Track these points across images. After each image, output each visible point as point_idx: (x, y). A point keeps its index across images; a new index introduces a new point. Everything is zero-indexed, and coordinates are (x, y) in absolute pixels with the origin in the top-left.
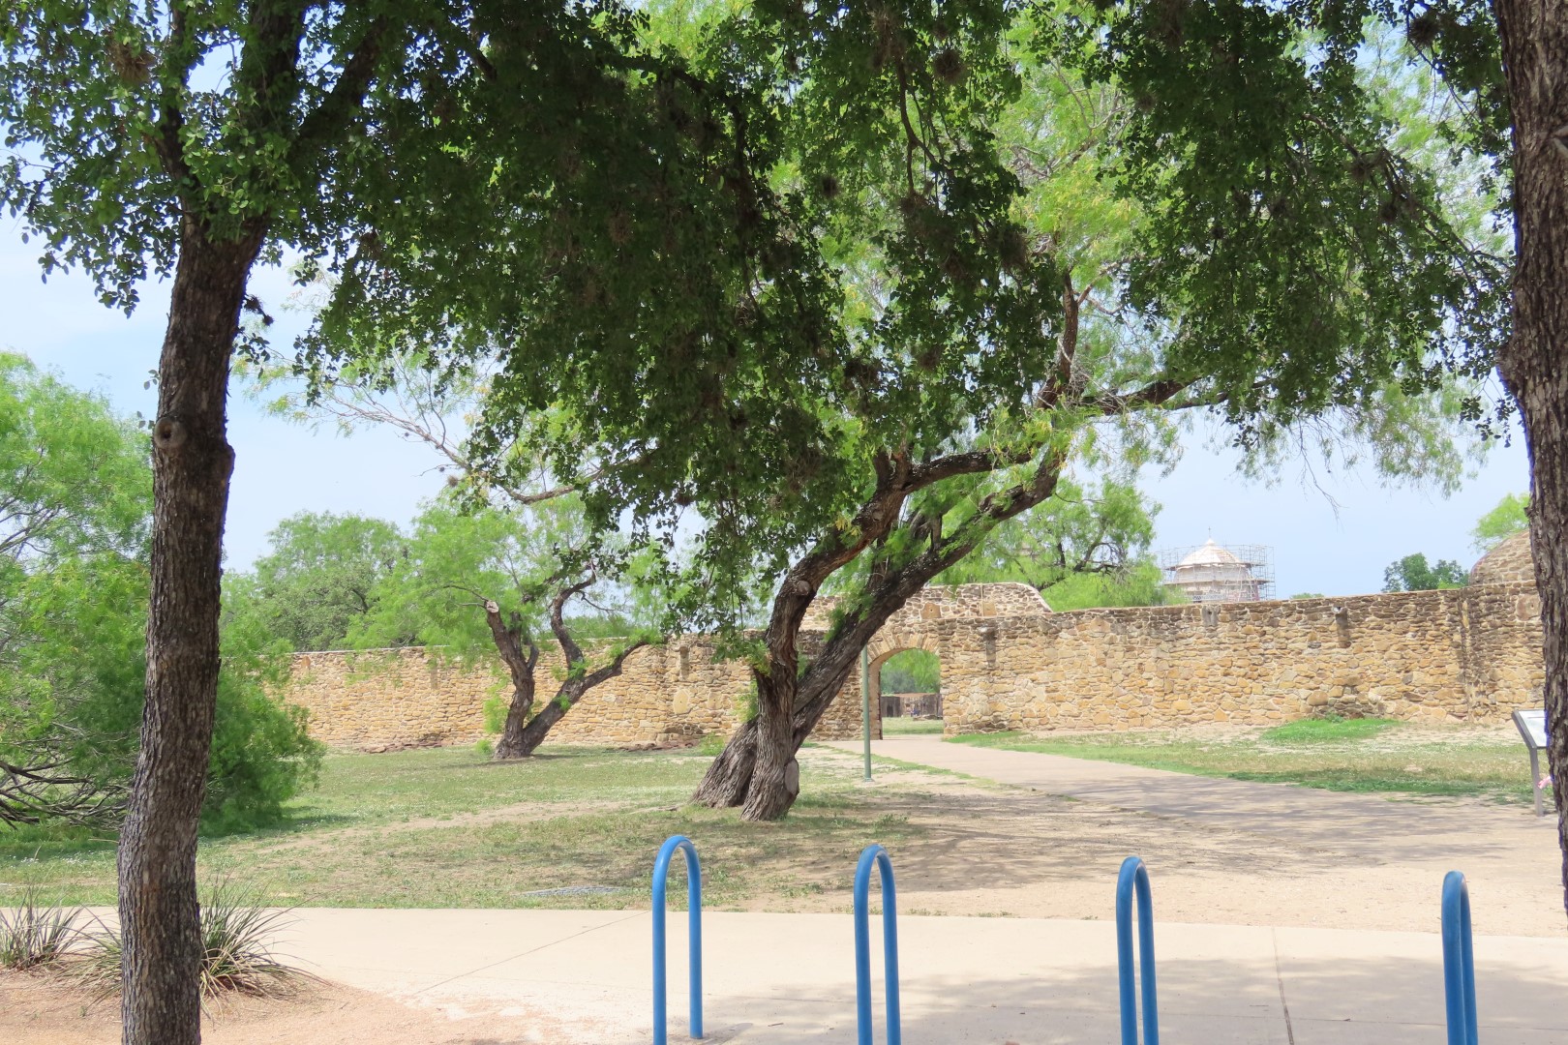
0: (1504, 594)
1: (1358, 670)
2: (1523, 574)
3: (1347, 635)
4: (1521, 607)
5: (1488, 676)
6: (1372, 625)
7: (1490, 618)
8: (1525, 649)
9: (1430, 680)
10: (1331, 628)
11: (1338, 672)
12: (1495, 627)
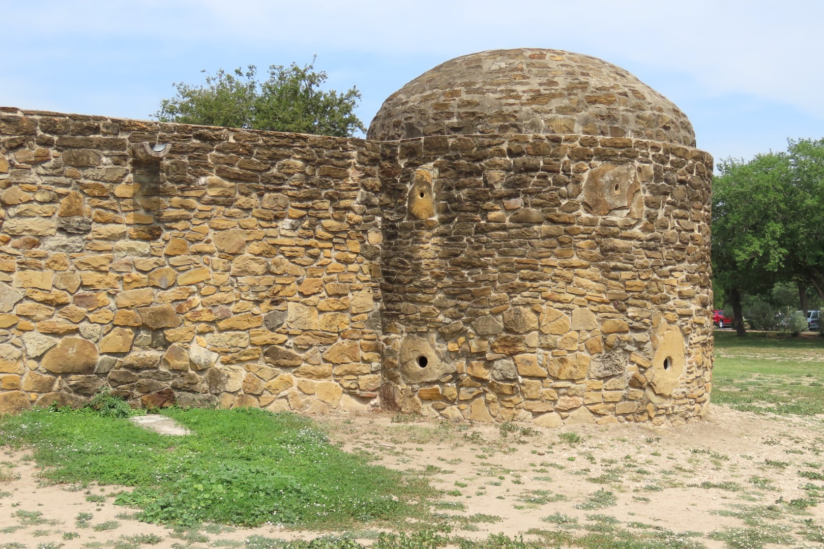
0: (556, 156)
1: (171, 294)
2: (585, 122)
3: (154, 211)
4: (594, 185)
5: (500, 322)
6: (212, 192)
7: (517, 202)
8: (593, 271)
9: (317, 322)
10: (119, 190)
11: (127, 296)
12: (524, 221)
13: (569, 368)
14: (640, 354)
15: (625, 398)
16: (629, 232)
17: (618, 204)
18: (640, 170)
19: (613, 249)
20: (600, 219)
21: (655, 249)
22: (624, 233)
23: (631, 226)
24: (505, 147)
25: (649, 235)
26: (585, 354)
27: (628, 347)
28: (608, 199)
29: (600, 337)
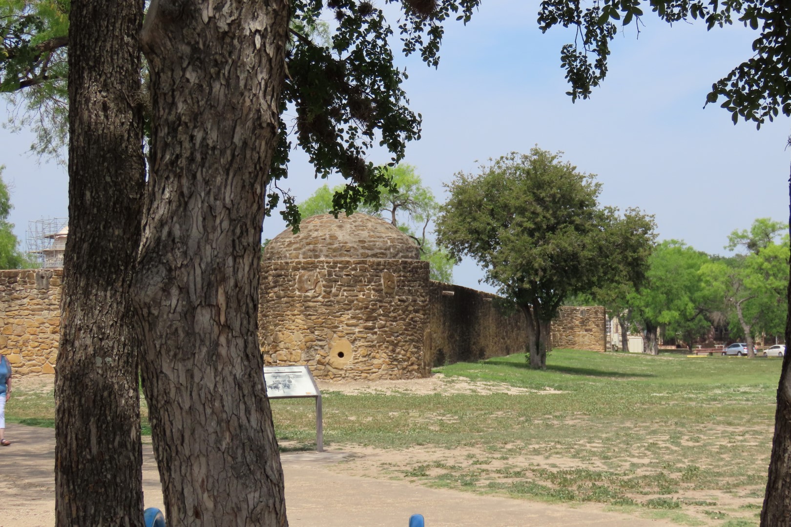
0: (287, 270)
2: (304, 253)
4: (300, 281)
5: (272, 338)
7: (276, 289)
8: (302, 316)
12: (279, 297)
13: (293, 357)
14: (322, 351)
15: (316, 369)
16: (316, 299)
17: (310, 288)
18: (319, 273)
19: (308, 307)
20: (303, 294)
21: (331, 305)
22: (313, 300)
23: (318, 297)
24: (272, 267)
25: (326, 300)
26: (299, 351)
27: (316, 348)
28: (306, 286)
29: (304, 343)
